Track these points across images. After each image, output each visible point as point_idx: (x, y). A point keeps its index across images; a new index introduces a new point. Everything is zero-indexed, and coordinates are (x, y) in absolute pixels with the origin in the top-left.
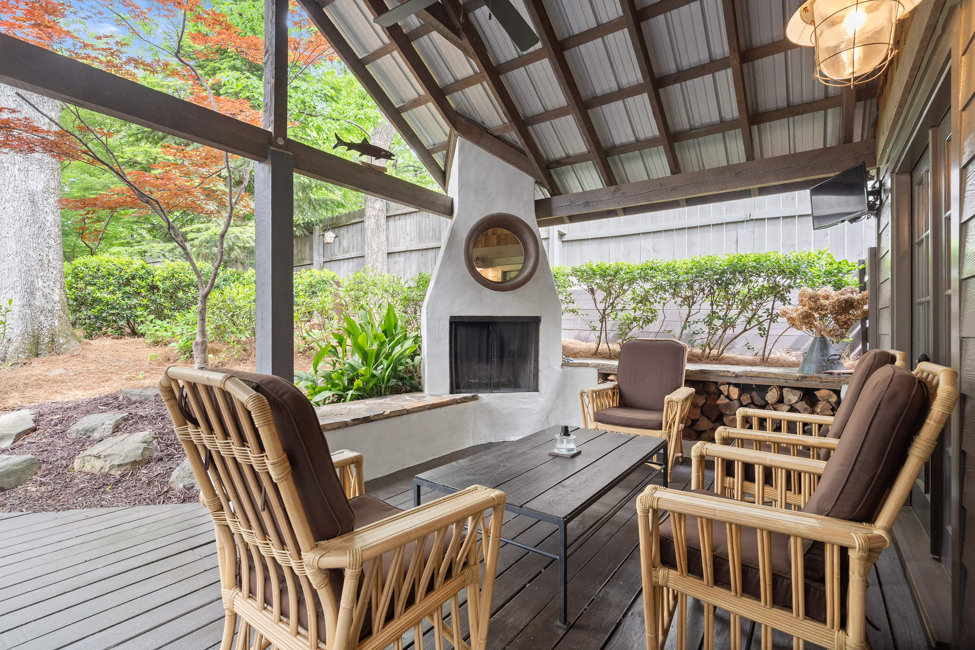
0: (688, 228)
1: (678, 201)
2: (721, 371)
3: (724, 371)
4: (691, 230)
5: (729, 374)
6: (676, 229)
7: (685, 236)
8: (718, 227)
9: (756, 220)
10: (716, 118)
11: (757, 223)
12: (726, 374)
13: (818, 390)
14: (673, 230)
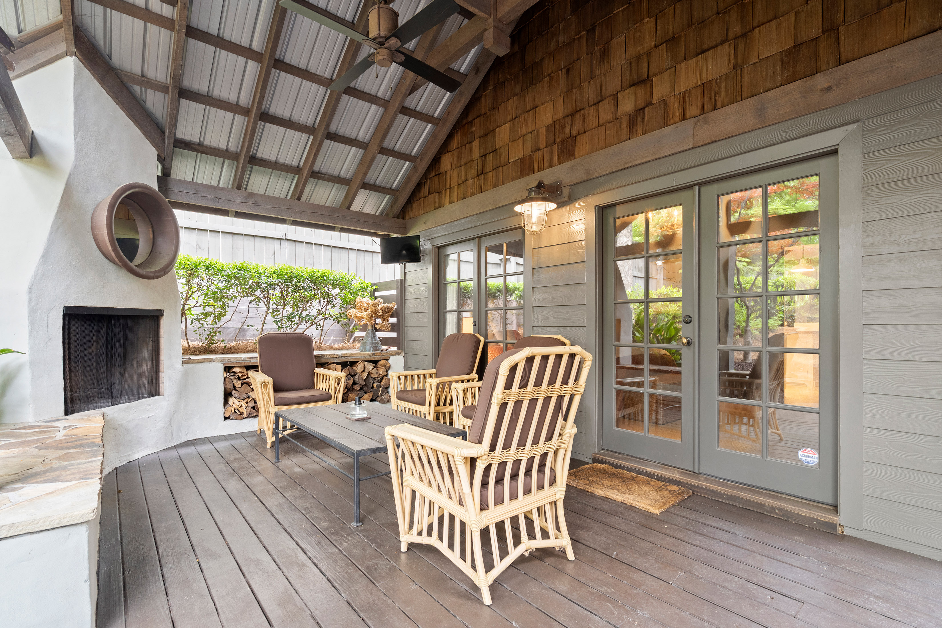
0: (234, 234)
1: (286, 219)
2: (330, 355)
3: (331, 354)
4: (236, 236)
5: (335, 356)
6: (222, 232)
7: (230, 240)
8: (260, 239)
9: (288, 240)
10: (336, 173)
11: (289, 242)
12: (332, 356)
13: (380, 360)
14: (219, 232)
